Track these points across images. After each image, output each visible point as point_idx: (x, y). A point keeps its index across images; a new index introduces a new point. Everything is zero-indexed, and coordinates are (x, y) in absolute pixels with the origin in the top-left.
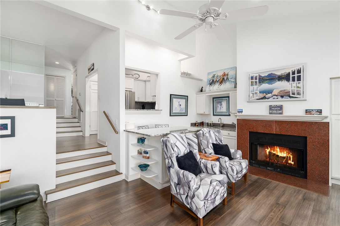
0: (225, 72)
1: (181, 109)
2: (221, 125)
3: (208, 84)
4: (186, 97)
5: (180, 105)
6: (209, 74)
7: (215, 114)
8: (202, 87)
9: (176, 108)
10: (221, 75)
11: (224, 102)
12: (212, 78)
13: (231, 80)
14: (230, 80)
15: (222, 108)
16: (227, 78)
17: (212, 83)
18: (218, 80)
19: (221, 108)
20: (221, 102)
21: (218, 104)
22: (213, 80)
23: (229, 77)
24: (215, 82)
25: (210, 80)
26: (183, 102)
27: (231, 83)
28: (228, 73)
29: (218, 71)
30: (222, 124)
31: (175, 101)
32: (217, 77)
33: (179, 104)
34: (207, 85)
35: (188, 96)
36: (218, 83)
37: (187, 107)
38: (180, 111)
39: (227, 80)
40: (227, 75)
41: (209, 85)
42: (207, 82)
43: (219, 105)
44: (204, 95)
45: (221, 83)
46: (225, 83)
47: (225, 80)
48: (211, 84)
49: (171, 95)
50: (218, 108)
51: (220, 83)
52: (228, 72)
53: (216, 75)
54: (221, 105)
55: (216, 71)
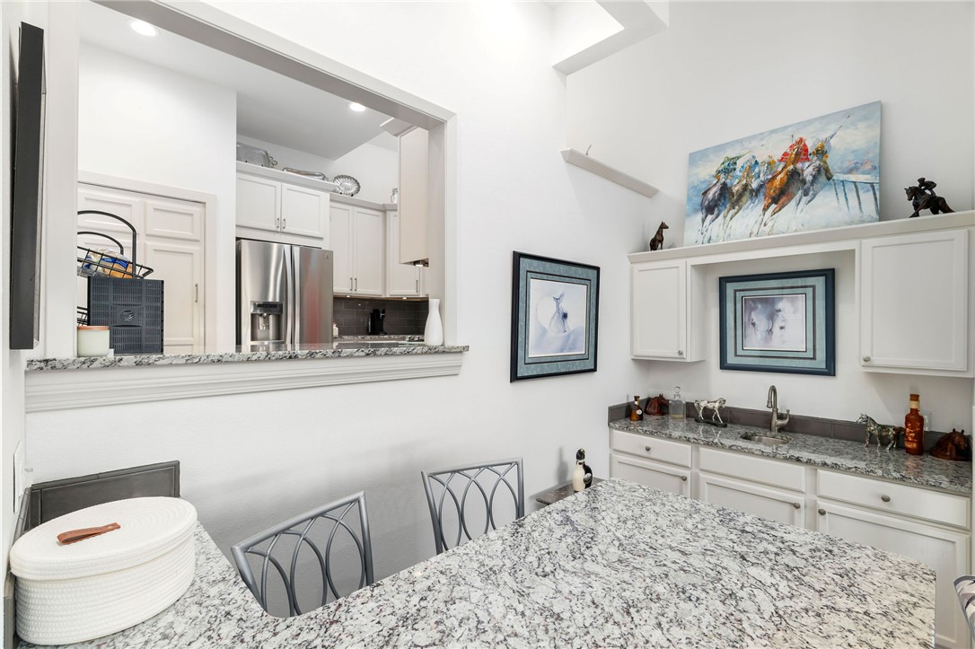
0: (801, 140)
1: (569, 336)
2: (776, 422)
3: (696, 211)
4: (592, 274)
5: (565, 316)
6: (695, 159)
7: (731, 360)
8: (663, 226)
9: (544, 331)
10: (778, 155)
11: (792, 301)
12: (717, 176)
13: (852, 177)
14: (837, 176)
15: (776, 330)
16: (824, 173)
17: (720, 200)
18: (754, 185)
19: (770, 331)
20: (768, 302)
21: (753, 309)
22: (725, 189)
23: (832, 161)
24: (741, 196)
25: (704, 187)
26: (575, 297)
27: (852, 196)
28: (827, 141)
29: (754, 137)
30: (781, 417)
31: (540, 293)
32: (751, 168)
33: (558, 309)
34: (688, 215)
35: (597, 269)
36: (760, 203)
37: (593, 325)
38: (562, 351)
39: (823, 179)
40: (821, 152)
41: (700, 216)
42: (689, 199)
43: (758, 317)
44: (680, 263)
45: (779, 197)
46: (805, 199)
47: (804, 182)
48: (710, 209)
49: (518, 257)
50: (750, 330)
51: (775, 200)
52: (827, 135)
53: (740, 163)
54: (772, 315)
55: (740, 142)
